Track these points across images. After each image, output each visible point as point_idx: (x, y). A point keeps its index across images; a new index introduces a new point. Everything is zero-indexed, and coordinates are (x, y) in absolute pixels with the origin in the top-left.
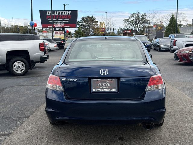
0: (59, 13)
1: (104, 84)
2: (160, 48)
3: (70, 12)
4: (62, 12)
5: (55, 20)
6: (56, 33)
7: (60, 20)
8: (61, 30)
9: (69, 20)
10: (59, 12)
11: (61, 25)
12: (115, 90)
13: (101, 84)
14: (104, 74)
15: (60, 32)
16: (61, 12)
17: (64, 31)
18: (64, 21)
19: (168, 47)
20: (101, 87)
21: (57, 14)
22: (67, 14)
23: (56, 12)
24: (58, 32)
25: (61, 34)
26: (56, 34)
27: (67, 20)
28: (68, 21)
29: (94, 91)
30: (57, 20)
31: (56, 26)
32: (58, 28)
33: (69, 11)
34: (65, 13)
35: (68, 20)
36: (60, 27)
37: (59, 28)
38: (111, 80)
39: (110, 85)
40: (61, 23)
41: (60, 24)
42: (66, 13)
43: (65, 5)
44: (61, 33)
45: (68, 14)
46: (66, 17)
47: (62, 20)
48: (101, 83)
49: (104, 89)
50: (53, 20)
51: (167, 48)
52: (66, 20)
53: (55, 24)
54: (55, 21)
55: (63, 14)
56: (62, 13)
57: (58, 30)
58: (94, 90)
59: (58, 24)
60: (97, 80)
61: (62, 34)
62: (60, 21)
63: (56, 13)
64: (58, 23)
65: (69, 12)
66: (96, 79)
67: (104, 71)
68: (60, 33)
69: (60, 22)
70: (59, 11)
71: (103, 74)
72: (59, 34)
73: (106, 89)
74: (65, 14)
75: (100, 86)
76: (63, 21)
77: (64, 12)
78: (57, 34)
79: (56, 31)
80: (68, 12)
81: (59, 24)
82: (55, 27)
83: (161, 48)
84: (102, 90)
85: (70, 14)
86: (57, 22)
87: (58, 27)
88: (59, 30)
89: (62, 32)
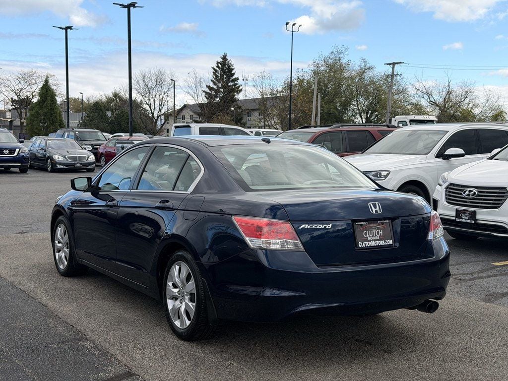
2: (54, 163)
12: (391, 242)
13: (369, 233)
14: (376, 211)
19: (76, 162)
20: (369, 239)
38: (383, 224)
39: (382, 233)
48: (368, 229)
51: (73, 165)
58: (360, 244)
60: (361, 225)
66: (360, 223)
67: (375, 207)
71: (374, 213)
75: (368, 236)
83: (57, 163)
84: (373, 244)
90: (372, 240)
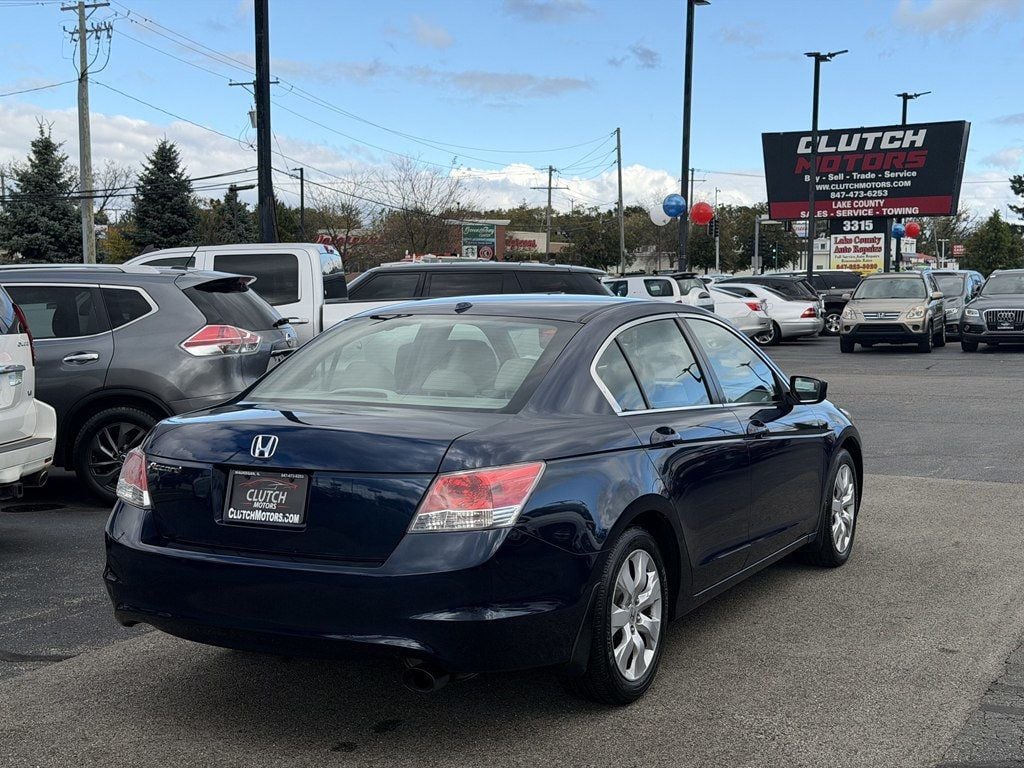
0: (863, 142)
1: (267, 494)
3: (923, 133)
4: (879, 134)
5: (841, 176)
6: (841, 246)
7: (863, 176)
8: (866, 232)
9: (914, 174)
10: (865, 136)
11: (871, 203)
12: (295, 519)
14: (262, 453)
15: (862, 241)
16: (871, 137)
17: (882, 236)
18: (888, 184)
20: (256, 505)
21: (854, 147)
22: (906, 144)
23: (844, 138)
24: (850, 241)
25: (864, 250)
26: (838, 250)
27: (905, 179)
28: (908, 183)
29: (231, 517)
30: (852, 180)
31: (843, 209)
32: (851, 219)
33: (916, 128)
34: (893, 140)
35: (908, 174)
36: (862, 213)
37: (860, 218)
39: (284, 498)
40: (869, 194)
41: (866, 198)
42: (902, 139)
43: (906, 97)
44: (869, 245)
45: (913, 143)
46: (901, 158)
47: (876, 180)
49: (264, 510)
50: (831, 177)
52: (899, 179)
53: (836, 199)
54: (838, 182)
55: (885, 145)
56: (878, 141)
57: (851, 232)
58: (232, 513)
59: (853, 199)
61: (872, 249)
62: (866, 181)
63: (849, 143)
64: (851, 195)
65: (915, 134)
68: (863, 245)
69: (866, 190)
70: (862, 130)
71: (257, 455)
72: (856, 250)
73: (270, 511)
74: (896, 145)
75: (254, 499)
76: (883, 184)
77: (888, 135)
78: (847, 250)
79: (840, 237)
80: (910, 133)
81: (858, 199)
82: (839, 214)
84: (258, 516)
85: (919, 144)
86: (848, 191)
87: (850, 213)
88: (859, 231)
89: (873, 240)
90: (259, 509)
